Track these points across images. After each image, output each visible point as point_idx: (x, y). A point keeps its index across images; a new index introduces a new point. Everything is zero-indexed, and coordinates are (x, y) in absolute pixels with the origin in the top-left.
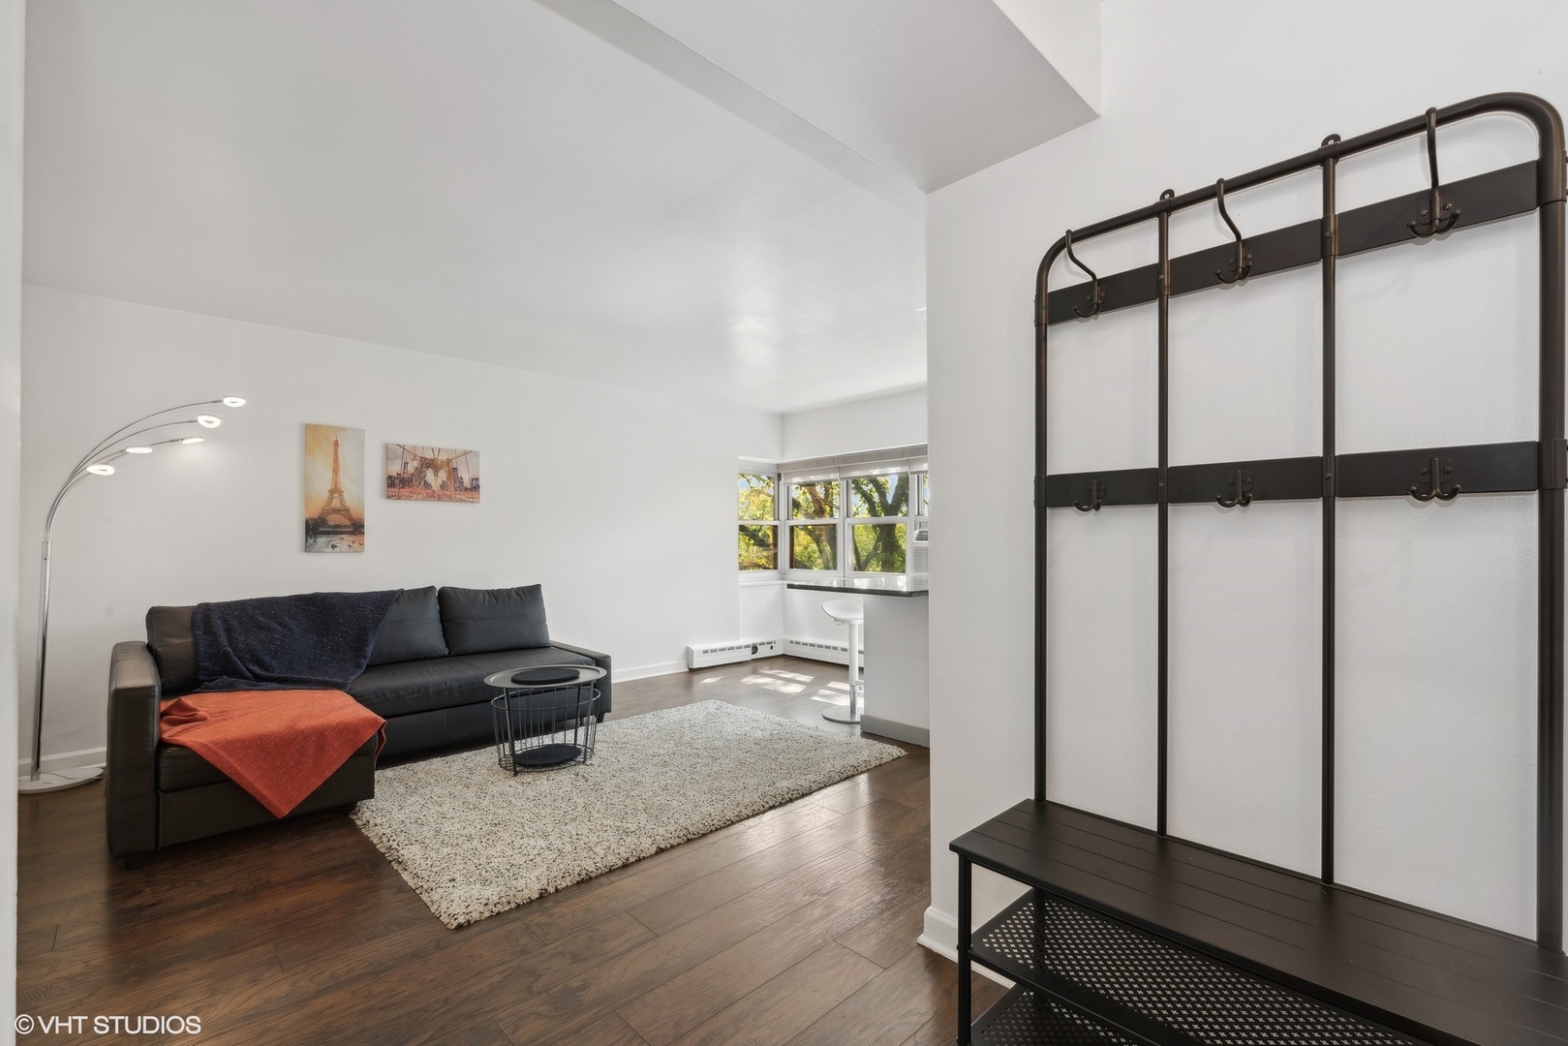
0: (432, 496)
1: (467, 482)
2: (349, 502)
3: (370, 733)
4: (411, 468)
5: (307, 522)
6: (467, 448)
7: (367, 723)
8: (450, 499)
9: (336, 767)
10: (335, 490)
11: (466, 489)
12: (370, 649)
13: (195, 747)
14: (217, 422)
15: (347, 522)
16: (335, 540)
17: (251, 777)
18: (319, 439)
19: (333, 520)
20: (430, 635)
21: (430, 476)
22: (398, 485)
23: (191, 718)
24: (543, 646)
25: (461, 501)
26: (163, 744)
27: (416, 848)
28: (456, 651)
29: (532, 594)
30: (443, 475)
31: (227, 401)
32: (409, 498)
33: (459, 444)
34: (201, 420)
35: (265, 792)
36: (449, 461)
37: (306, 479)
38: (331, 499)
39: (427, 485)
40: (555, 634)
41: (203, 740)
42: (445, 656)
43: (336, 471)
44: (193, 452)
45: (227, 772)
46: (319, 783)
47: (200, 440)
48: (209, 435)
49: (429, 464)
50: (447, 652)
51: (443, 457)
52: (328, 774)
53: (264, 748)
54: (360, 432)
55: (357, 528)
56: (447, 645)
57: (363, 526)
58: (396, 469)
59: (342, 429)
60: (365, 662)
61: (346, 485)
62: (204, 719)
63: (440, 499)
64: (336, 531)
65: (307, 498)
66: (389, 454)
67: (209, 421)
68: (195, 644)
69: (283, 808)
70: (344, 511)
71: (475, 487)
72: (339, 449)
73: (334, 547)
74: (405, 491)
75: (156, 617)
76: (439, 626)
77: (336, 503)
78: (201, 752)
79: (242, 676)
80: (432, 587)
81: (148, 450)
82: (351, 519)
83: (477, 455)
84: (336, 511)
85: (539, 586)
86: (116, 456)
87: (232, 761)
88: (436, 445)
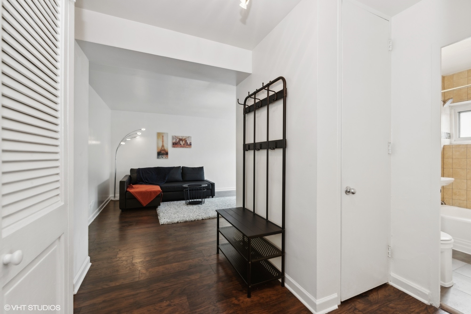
0: (182, 147)
1: (189, 143)
2: (165, 148)
3: (159, 193)
4: (178, 140)
5: (158, 152)
6: (189, 136)
7: (159, 191)
8: (185, 147)
9: (153, 199)
10: (163, 146)
11: (189, 145)
12: (167, 179)
13: (131, 192)
14: (140, 134)
15: (165, 152)
16: (163, 156)
17: (139, 198)
18: (160, 135)
19: (162, 152)
20: (179, 177)
21: (181, 142)
22: (175, 144)
23: (132, 188)
24: (203, 180)
25: (188, 148)
26: (127, 191)
27: (162, 214)
28: (185, 181)
29: (201, 169)
30: (184, 142)
31: (142, 129)
32: (177, 147)
33: (187, 135)
34: (138, 133)
35: (142, 201)
36: (185, 139)
37: (158, 143)
38: (162, 148)
39: (181, 144)
40: (206, 178)
42: (181, 181)
43: (163, 142)
44: (139, 139)
45: (136, 197)
46: (150, 201)
47: (139, 137)
48: (139, 136)
49: (181, 140)
50: (182, 180)
51: (184, 138)
52: (152, 200)
53: (141, 193)
54: (167, 134)
55: (167, 154)
56: (182, 179)
57: (168, 153)
58: (174, 141)
59: (164, 133)
60: (165, 181)
61: (165, 145)
62: (134, 188)
63: (183, 147)
64: (163, 154)
65: (158, 148)
66: (173, 138)
67: (139, 133)
68: (137, 175)
69: (145, 205)
70: (164, 150)
71: (190, 145)
72: (164, 137)
73: (162, 158)
74: (176, 146)
75: (132, 170)
76: (181, 175)
77: (163, 149)
79: (144, 182)
80: (180, 167)
81: (130, 139)
82: (166, 152)
83: (191, 137)
84: (163, 150)
85: (203, 167)
86: (125, 141)
87: (136, 195)
88: (182, 136)
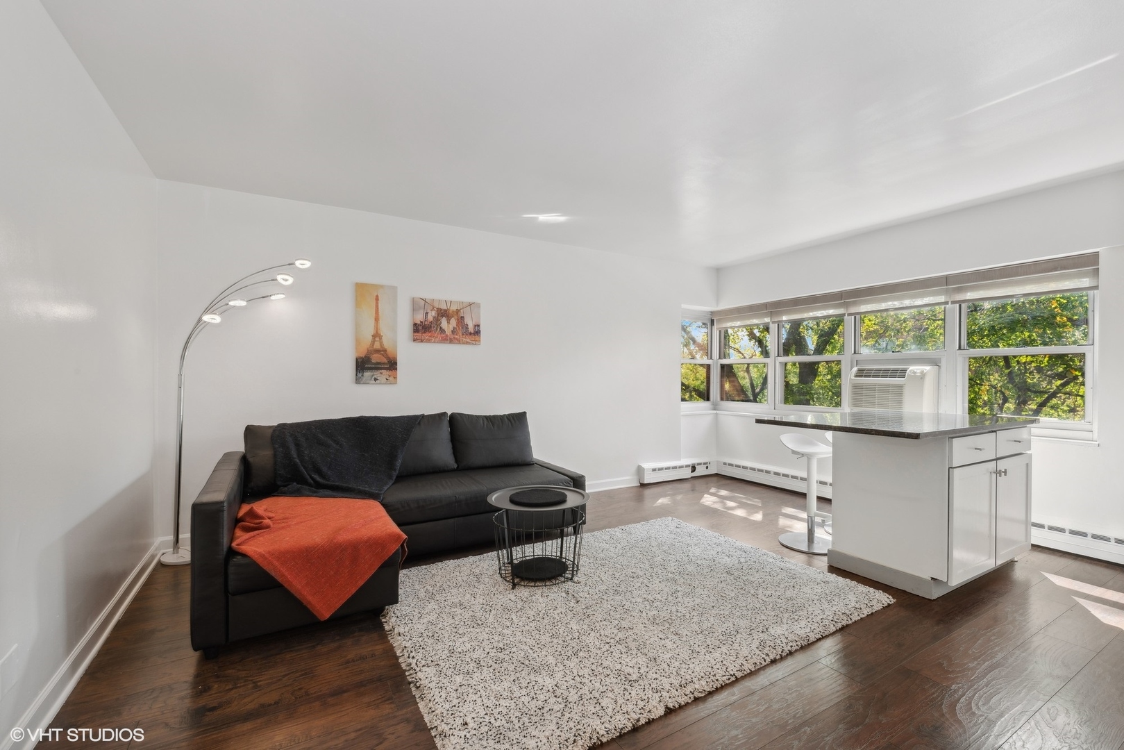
0: (446, 340)
1: (471, 329)
2: (387, 344)
3: (395, 547)
4: (431, 317)
5: (357, 359)
6: (472, 301)
7: (393, 538)
8: (459, 342)
9: (368, 577)
10: (377, 335)
11: (471, 334)
12: (399, 463)
13: (256, 557)
14: (290, 280)
15: (385, 360)
16: (377, 374)
17: (298, 584)
18: (366, 294)
19: (375, 358)
20: (442, 453)
21: (444, 323)
22: (422, 330)
23: (255, 525)
24: (525, 464)
25: (467, 343)
26: (232, 553)
28: (464, 467)
29: (519, 420)
30: (453, 322)
31: (298, 263)
32: (429, 341)
33: (467, 299)
34: (279, 278)
35: (310, 598)
36: (458, 311)
37: (357, 326)
38: (373, 342)
39: (442, 331)
40: (539, 452)
41: (261, 550)
42: (453, 470)
43: (377, 319)
44: (279, 305)
45: (280, 579)
46: (354, 591)
47: (283, 296)
48: (287, 290)
49: (443, 313)
50: (456, 466)
51: (454, 308)
52: (361, 583)
53: (307, 557)
54: (393, 289)
55: (392, 365)
56: (457, 461)
57: (396, 363)
58: (419, 318)
59: (382, 287)
60: (395, 474)
61: (384, 331)
62: (268, 527)
63: (451, 341)
64: (377, 367)
65: (358, 341)
66: (415, 305)
67: (285, 279)
68: (275, 456)
69: (325, 613)
70: (383, 351)
71: (477, 333)
72: (380, 302)
73: (376, 379)
74: (426, 336)
75: (251, 432)
76: (449, 446)
77: (377, 346)
78: (259, 561)
79: (306, 483)
80: (445, 414)
81: (243, 303)
82: (388, 358)
83: (478, 306)
84: (377, 351)
85: (525, 413)
86: (225, 311)
87: (283, 570)
88: (449, 299)
